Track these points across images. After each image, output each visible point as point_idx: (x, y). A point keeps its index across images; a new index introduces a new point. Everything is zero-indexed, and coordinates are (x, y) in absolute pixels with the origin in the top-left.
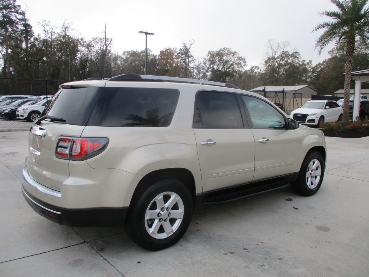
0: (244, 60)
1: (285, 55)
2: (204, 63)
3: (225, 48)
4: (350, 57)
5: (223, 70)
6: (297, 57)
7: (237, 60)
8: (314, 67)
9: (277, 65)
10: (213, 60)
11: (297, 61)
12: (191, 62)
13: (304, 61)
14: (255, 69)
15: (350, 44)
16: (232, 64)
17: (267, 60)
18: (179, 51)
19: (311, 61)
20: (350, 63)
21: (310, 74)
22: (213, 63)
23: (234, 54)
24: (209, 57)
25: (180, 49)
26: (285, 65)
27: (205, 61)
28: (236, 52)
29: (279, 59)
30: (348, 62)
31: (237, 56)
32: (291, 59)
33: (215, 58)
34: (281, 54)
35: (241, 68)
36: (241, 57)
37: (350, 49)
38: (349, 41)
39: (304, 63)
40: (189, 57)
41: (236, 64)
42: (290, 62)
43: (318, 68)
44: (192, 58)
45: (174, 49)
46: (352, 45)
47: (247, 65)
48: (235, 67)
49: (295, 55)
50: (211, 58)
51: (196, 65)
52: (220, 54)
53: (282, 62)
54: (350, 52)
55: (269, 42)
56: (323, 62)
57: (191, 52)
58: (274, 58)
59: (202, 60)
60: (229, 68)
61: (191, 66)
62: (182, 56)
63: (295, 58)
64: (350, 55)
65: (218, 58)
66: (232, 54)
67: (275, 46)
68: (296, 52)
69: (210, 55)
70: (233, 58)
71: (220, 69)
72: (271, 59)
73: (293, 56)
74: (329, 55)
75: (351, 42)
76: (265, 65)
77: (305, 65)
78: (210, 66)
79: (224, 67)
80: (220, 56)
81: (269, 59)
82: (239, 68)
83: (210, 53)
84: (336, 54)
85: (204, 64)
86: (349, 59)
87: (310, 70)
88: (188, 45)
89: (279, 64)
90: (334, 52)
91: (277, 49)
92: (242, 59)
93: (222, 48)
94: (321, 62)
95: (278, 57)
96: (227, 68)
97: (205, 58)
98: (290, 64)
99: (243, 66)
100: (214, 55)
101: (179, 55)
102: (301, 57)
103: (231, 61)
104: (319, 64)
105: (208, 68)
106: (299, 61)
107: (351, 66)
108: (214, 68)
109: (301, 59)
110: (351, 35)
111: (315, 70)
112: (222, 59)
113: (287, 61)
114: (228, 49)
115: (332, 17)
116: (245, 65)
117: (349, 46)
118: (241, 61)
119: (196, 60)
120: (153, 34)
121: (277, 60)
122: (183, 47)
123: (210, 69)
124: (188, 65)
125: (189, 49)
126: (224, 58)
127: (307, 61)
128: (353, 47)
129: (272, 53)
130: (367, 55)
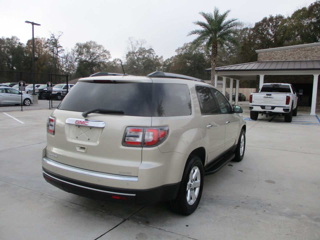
0: (108, 53)
1: (142, 51)
2: (73, 53)
3: (91, 42)
4: (214, 58)
5: (90, 61)
6: (152, 53)
7: (102, 53)
8: (165, 62)
9: (136, 58)
10: (80, 52)
11: (152, 56)
12: (60, 52)
13: (157, 56)
14: (117, 61)
15: (214, 48)
16: (98, 56)
17: (128, 54)
18: (47, 41)
19: (162, 57)
20: (214, 62)
21: (162, 67)
22: (81, 54)
23: (100, 47)
24: (77, 48)
25: (48, 40)
26: (143, 59)
27: (73, 52)
28: (101, 46)
29: (138, 54)
30: (213, 61)
31: (102, 49)
32: (147, 54)
33: (82, 49)
34: (139, 50)
35: (106, 60)
36: (106, 50)
37: (215, 52)
38: (214, 45)
39: (157, 58)
40: (57, 48)
41: (101, 56)
42: (147, 57)
43: (168, 62)
44: (61, 48)
45: (42, 38)
46: (216, 49)
47: (111, 57)
48: (101, 59)
49: (150, 51)
50: (79, 49)
51: (65, 55)
52: (87, 46)
53: (140, 56)
54: (215, 54)
55: (129, 39)
56: (171, 58)
57: (60, 43)
58: (133, 53)
59: (70, 51)
60: (95, 59)
61: (60, 56)
62: (50, 46)
63: (150, 53)
64: (214, 56)
65: (86, 50)
66: (98, 47)
67: (134, 43)
68: (151, 49)
69: (77, 47)
70: (99, 51)
71: (88, 59)
72: (131, 53)
73: (149, 52)
74: (176, 53)
75: (215, 46)
76: (127, 58)
77: (158, 60)
78: (78, 56)
79: (91, 58)
80: (87, 49)
81: (130, 53)
82: (104, 59)
83: (78, 45)
84: (181, 52)
85: (72, 55)
86: (214, 59)
87: (162, 64)
88: (57, 36)
89: (138, 58)
90: (180, 51)
91: (136, 45)
92: (107, 52)
93: (89, 41)
94: (170, 58)
95: (137, 52)
96: (94, 59)
97: (73, 49)
98: (147, 58)
99: (108, 58)
100: (82, 47)
101: (47, 44)
102: (155, 53)
103: (97, 53)
104: (168, 59)
105: (76, 59)
106: (154, 56)
107: (216, 64)
108: (82, 59)
109: (155, 54)
110: (215, 41)
111: (165, 64)
112: (89, 50)
113: (144, 56)
114: (94, 43)
115: (202, 26)
116: (109, 57)
117: (214, 49)
118: (106, 54)
119: (65, 51)
120: (40, 25)
121: (136, 54)
122: (51, 37)
123: (78, 60)
124: (57, 54)
125: (57, 40)
126: (91, 50)
127: (159, 57)
128: (216, 50)
129: (132, 48)
130: (203, 54)
